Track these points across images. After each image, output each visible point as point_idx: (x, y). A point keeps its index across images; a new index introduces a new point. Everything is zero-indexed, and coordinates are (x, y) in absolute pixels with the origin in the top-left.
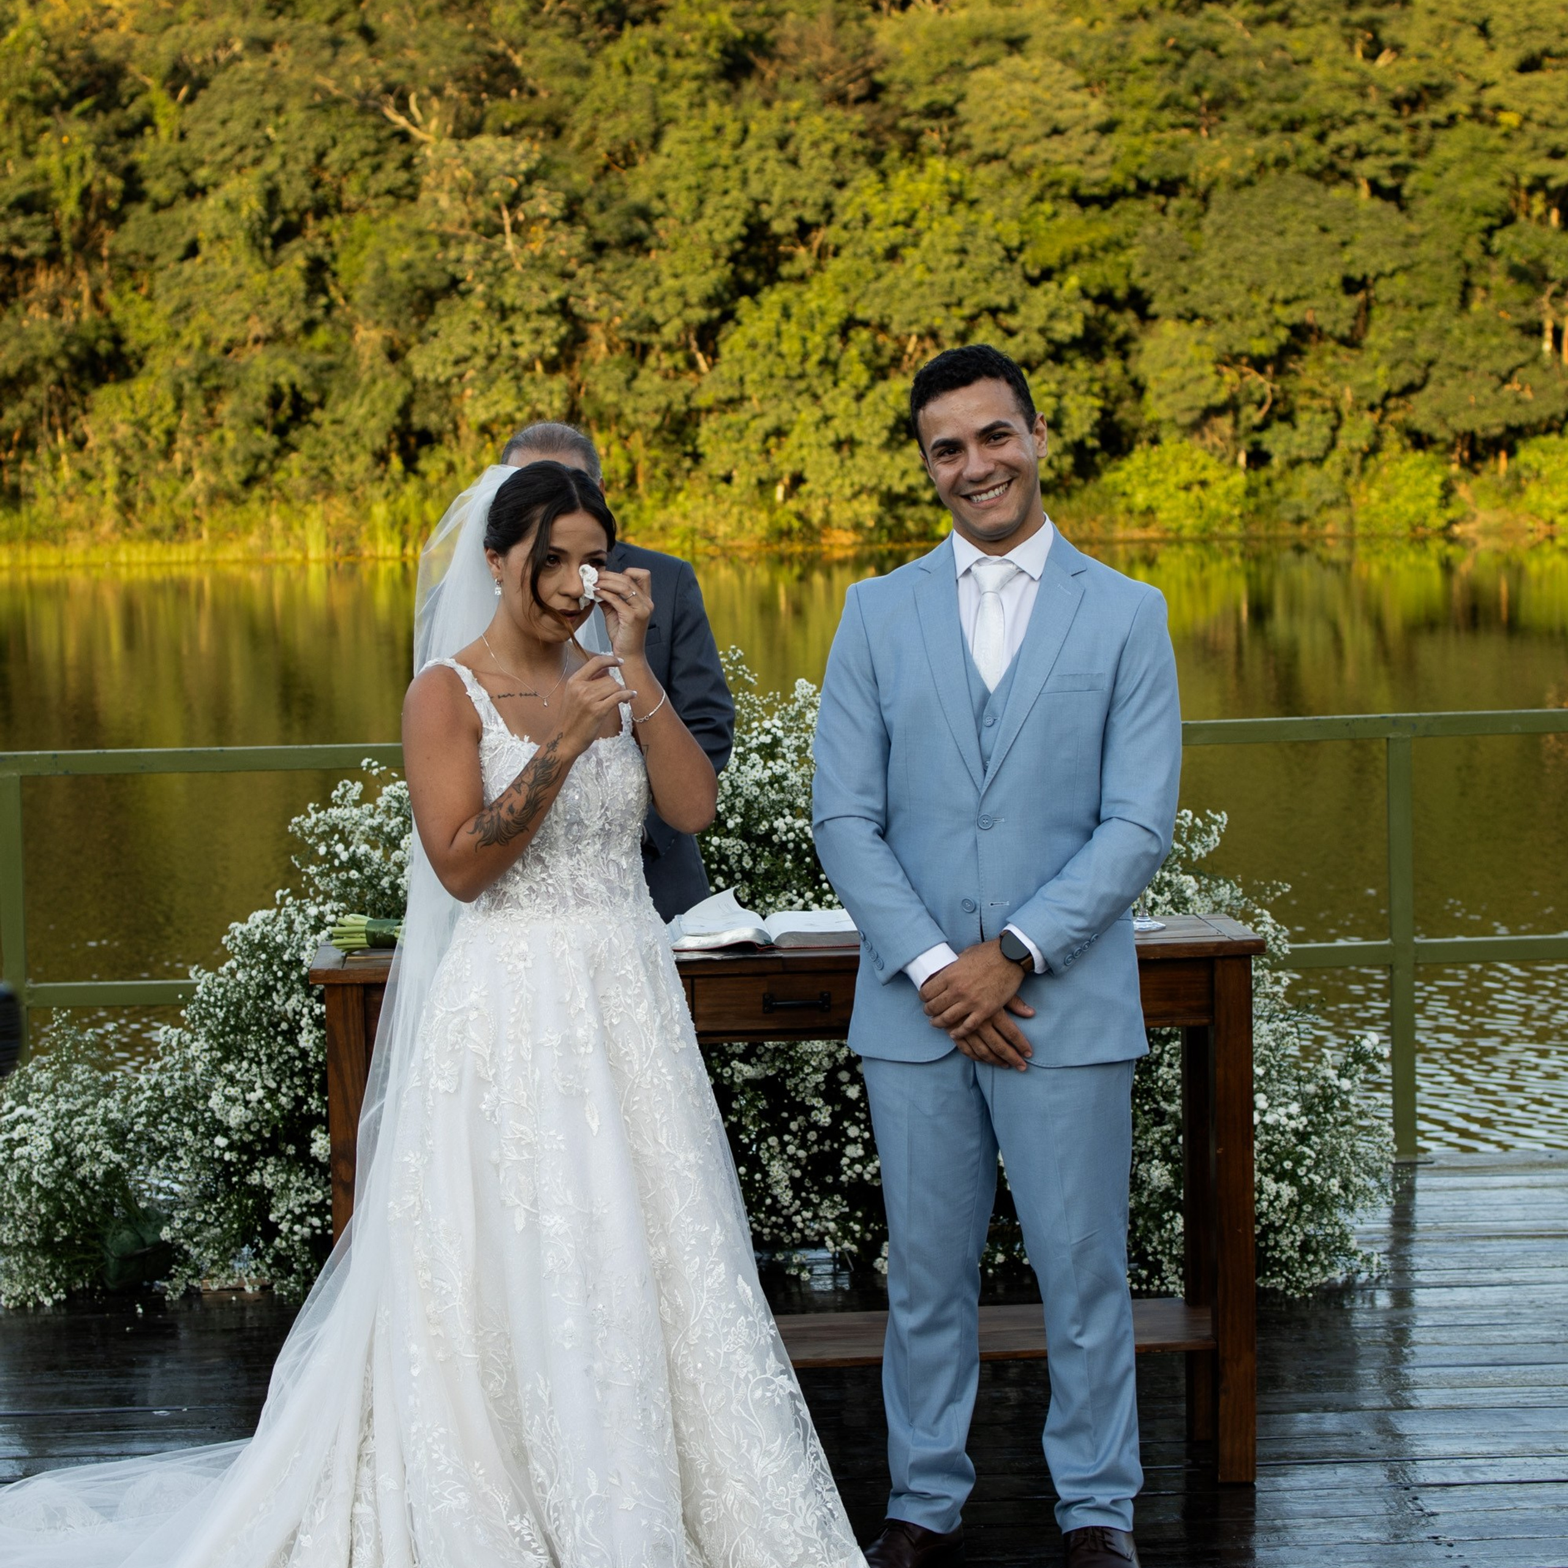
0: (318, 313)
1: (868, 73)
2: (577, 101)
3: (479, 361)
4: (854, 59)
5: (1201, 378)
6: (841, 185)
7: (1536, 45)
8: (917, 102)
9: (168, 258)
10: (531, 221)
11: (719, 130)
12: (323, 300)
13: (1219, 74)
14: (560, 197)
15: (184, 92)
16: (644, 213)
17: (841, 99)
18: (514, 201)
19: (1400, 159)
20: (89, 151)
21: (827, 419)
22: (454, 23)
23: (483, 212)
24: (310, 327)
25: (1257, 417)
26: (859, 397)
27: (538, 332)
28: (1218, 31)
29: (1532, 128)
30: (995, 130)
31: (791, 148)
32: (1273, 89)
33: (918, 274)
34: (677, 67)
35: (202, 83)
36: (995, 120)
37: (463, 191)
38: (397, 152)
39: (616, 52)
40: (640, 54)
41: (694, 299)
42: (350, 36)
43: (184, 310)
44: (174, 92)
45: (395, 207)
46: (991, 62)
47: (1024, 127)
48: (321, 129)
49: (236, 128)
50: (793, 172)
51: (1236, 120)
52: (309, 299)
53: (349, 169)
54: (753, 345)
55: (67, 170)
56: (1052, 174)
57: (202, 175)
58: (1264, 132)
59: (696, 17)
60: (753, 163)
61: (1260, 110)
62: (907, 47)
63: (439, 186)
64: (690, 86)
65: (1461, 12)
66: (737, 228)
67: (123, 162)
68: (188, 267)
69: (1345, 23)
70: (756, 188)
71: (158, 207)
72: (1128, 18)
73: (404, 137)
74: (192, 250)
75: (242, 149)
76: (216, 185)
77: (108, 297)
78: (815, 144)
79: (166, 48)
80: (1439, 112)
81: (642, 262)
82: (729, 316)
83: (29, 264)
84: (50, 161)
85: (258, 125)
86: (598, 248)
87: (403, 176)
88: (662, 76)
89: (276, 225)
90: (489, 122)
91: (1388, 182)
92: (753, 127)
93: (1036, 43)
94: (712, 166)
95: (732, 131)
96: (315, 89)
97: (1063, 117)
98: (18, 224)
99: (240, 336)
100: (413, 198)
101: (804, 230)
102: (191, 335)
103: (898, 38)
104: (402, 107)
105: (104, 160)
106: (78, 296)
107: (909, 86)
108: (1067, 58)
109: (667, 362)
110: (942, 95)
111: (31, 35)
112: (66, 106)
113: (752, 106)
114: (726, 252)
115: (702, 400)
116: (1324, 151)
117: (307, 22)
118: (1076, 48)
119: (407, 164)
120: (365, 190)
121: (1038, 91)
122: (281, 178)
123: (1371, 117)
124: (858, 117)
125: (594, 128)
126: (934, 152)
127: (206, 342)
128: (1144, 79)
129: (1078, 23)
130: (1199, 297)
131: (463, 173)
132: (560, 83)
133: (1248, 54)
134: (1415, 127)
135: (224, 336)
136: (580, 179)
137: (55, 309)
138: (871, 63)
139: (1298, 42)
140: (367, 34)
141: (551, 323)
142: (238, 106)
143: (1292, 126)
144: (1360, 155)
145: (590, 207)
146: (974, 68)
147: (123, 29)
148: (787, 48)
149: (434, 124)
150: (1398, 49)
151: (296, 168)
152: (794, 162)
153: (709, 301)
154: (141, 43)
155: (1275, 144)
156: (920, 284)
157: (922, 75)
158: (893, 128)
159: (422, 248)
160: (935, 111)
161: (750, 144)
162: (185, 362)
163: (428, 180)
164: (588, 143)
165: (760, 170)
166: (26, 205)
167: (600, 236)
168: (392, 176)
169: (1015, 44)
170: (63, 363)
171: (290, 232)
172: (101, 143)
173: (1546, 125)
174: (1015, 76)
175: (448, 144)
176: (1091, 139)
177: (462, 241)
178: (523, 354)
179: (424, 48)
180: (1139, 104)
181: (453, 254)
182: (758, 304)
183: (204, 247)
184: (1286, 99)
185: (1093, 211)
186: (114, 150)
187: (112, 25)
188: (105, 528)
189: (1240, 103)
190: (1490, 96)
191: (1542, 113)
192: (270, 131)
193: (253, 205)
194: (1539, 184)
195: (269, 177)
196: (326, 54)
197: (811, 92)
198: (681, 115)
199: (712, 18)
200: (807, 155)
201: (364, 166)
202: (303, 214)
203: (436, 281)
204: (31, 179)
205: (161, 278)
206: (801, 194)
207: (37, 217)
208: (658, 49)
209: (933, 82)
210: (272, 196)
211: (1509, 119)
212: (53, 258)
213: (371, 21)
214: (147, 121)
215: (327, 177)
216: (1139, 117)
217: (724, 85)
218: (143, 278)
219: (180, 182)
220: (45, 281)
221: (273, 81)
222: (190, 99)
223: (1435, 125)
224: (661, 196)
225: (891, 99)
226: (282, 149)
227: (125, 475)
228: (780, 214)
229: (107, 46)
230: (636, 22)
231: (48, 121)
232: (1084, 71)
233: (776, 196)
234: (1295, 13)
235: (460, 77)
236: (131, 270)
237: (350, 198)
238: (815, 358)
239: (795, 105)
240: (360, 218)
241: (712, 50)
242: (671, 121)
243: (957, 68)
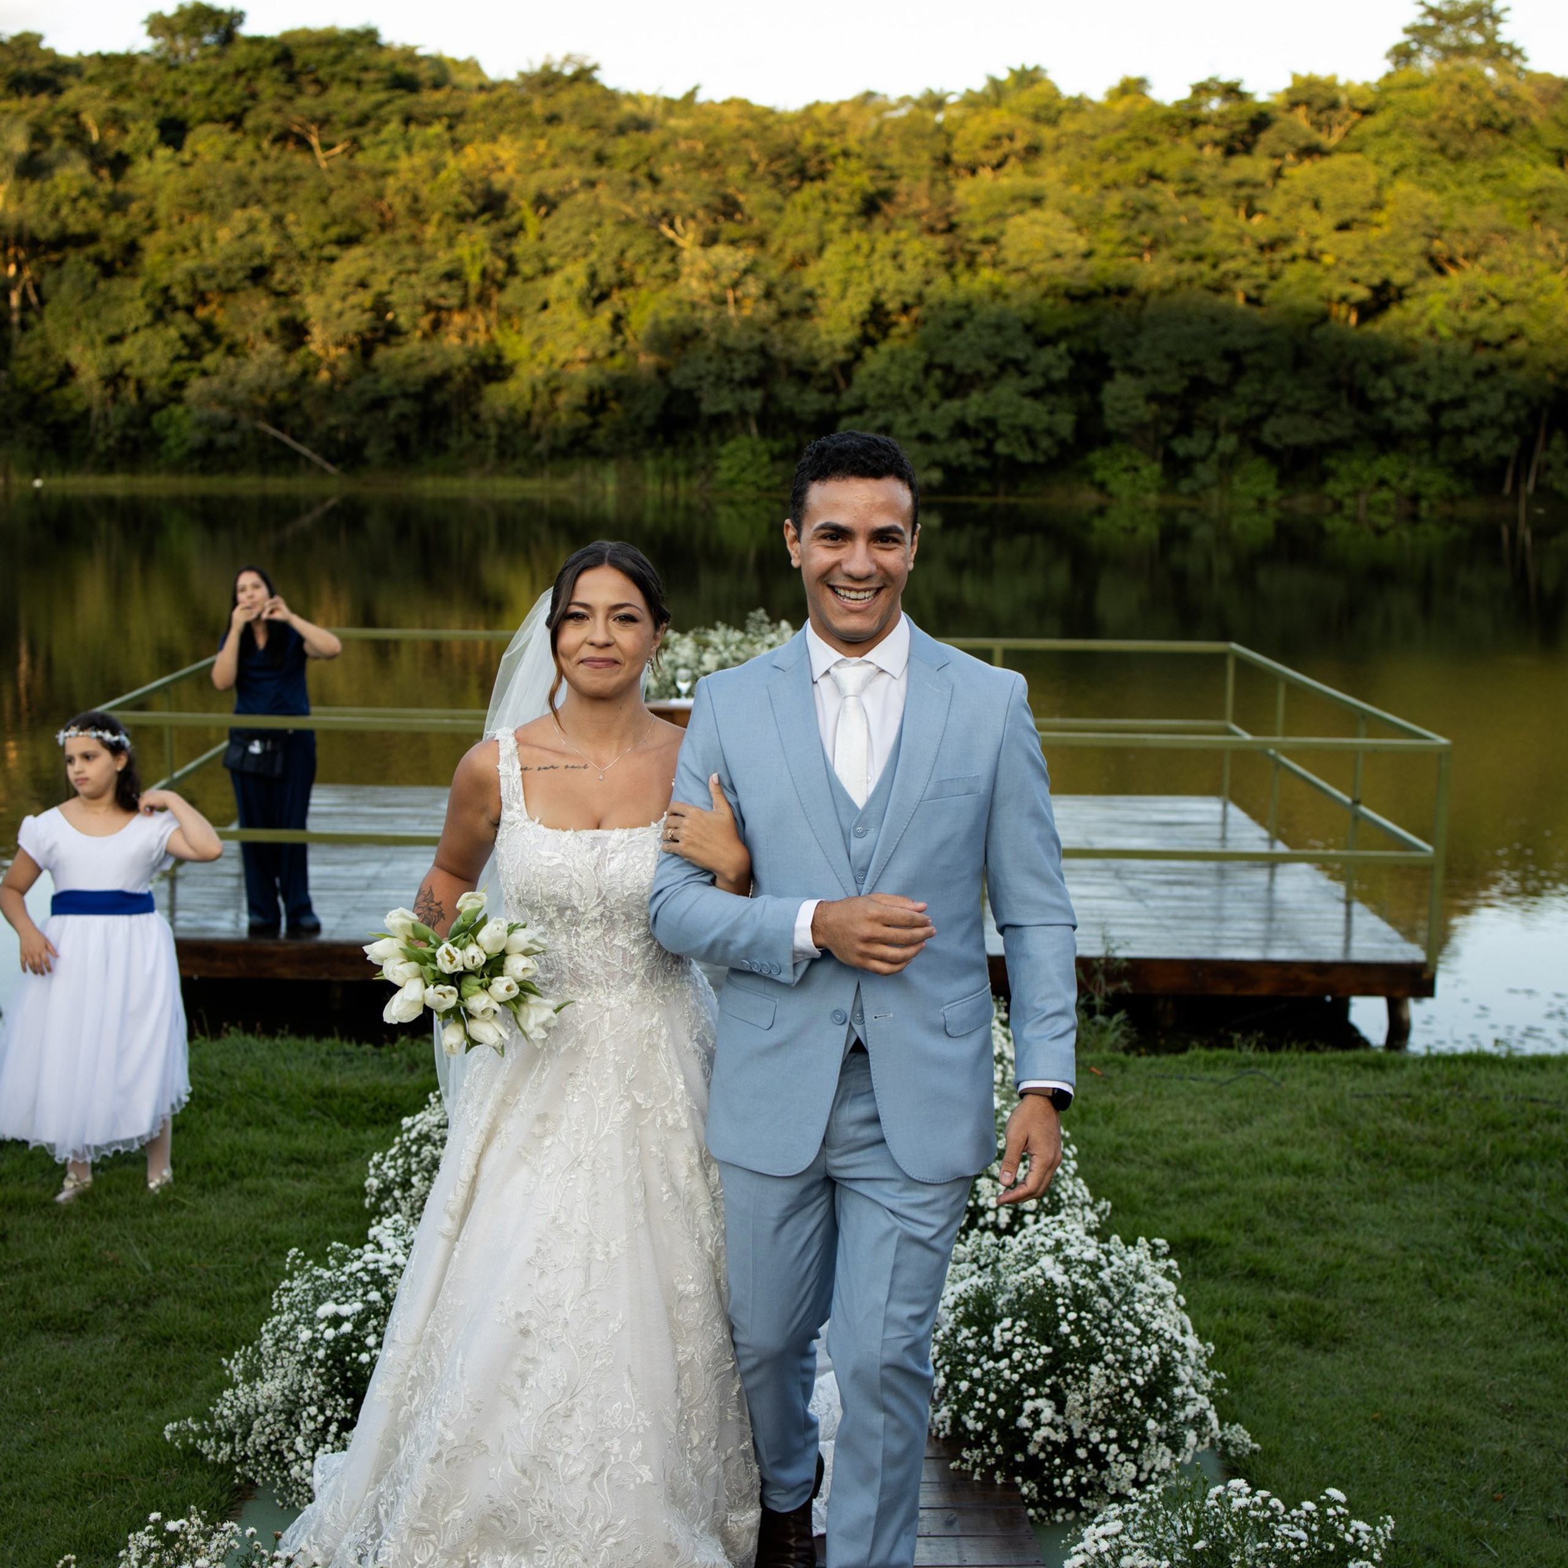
0: (617, 346)
1: (948, 216)
2: (776, 225)
3: (711, 379)
4: (941, 207)
5: (1136, 407)
6: (928, 282)
7: (1347, 215)
8: (976, 234)
9: (530, 310)
10: (746, 296)
11: (858, 248)
12: (620, 339)
13: (1157, 225)
14: (762, 285)
15: (543, 210)
16: (810, 295)
17: (931, 230)
18: (735, 285)
19: (1263, 280)
20: (486, 245)
21: (913, 422)
22: (705, 176)
23: (715, 288)
24: (612, 354)
25: (1168, 430)
26: (934, 407)
27: (746, 363)
28: (1158, 198)
29: (1342, 267)
30: (1021, 253)
31: (900, 259)
32: (1188, 235)
33: (972, 338)
34: (835, 207)
35: (553, 206)
36: (1022, 247)
37: (706, 278)
38: (668, 252)
39: (800, 198)
40: (814, 200)
41: (839, 346)
42: (643, 181)
43: (539, 341)
44: (537, 211)
45: (665, 285)
46: (1021, 212)
47: (1038, 252)
48: (623, 238)
49: (574, 235)
50: (899, 276)
51: (1165, 253)
52: (613, 338)
53: (639, 261)
54: (872, 376)
55: (473, 257)
56: (1054, 281)
57: (552, 261)
58: (1181, 260)
59: (846, 179)
60: (877, 268)
61: (1180, 248)
62: (972, 200)
63: (691, 275)
64: (841, 221)
65: (1302, 192)
66: (865, 306)
67: (506, 252)
68: (544, 316)
69: (1235, 197)
70: (878, 282)
71: (527, 279)
72: (1106, 187)
73: (672, 243)
74: (545, 306)
75: (576, 247)
76: (560, 267)
77: (495, 331)
78: (915, 258)
79: (533, 184)
80: (1285, 253)
81: (809, 324)
82: (858, 357)
83: (449, 310)
84: (463, 250)
85: (587, 233)
86: (784, 315)
87: (669, 268)
88: (826, 213)
89: (595, 293)
90: (723, 237)
91: (1253, 294)
92: (879, 247)
93: (1050, 202)
94: (851, 269)
95: (866, 248)
96: (621, 212)
97: (1062, 248)
98: (444, 287)
99: (570, 356)
100: (676, 279)
101: (905, 309)
102: (543, 356)
103: (969, 194)
104: (672, 226)
105: (496, 251)
106: (477, 331)
107: (972, 225)
108: (1067, 212)
109: (822, 383)
110: (991, 231)
111: (455, 175)
112: (474, 217)
113: (878, 233)
114: (859, 320)
115: (842, 407)
116: (1216, 274)
117: (617, 170)
118: (1073, 204)
119: (673, 260)
120: (647, 273)
121: (1049, 232)
122: (599, 266)
123: (1245, 255)
124: (941, 242)
125: (784, 243)
126: (985, 265)
127: (552, 360)
128: (1111, 226)
129: (1075, 189)
130: (1139, 358)
131: (704, 266)
132: (768, 215)
133: (1176, 214)
134: (1271, 262)
135: (562, 357)
136: (774, 274)
137: (463, 336)
138: (951, 209)
139: (1205, 207)
140: (654, 180)
141: (755, 358)
142: (576, 221)
143: (1199, 258)
144: (1238, 276)
145: (779, 291)
146: (1012, 215)
147: (510, 170)
148: (901, 199)
149: (690, 236)
150: (1264, 212)
151: (608, 260)
152: (901, 268)
153: (848, 348)
154: (519, 180)
155: (1187, 269)
156: (971, 345)
157: (979, 218)
158: (962, 250)
159: (681, 310)
160: (986, 241)
161: (876, 256)
162: (540, 372)
163: (686, 270)
164: (781, 250)
165: (881, 272)
166: (451, 276)
167: (785, 307)
168: (664, 266)
169: (1037, 201)
170: (467, 370)
171: (603, 297)
172: (495, 240)
173: (1350, 264)
174: (1034, 222)
175: (698, 251)
176: (1077, 262)
177: (704, 308)
178: (738, 376)
179: (686, 191)
180: (1107, 241)
181: (698, 314)
182: (876, 351)
183: (553, 306)
184: (1195, 241)
185: (1078, 305)
186: (502, 245)
187: (502, 169)
188: (488, 467)
189: (1169, 243)
190: (1319, 245)
191: (1348, 256)
192: (593, 237)
193: (581, 281)
194: (1344, 299)
195: (592, 265)
196: (627, 192)
197: (913, 226)
198: (837, 236)
199: (857, 180)
200: (909, 265)
201: (648, 261)
202: (611, 287)
203: (688, 330)
204: (451, 262)
205: (526, 323)
206: (904, 287)
207: (455, 283)
208: (824, 197)
209: (986, 222)
210: (593, 276)
211: (1328, 259)
212: (463, 307)
213: (657, 173)
214: (521, 227)
215: (626, 265)
216: (1106, 250)
217: (862, 220)
218: (515, 320)
219: (539, 265)
220: (458, 319)
221: (596, 208)
222: (547, 214)
223: (1284, 261)
224: (822, 285)
225: (960, 231)
226: (599, 248)
227: (501, 438)
228: (892, 298)
229: (499, 181)
230: (812, 179)
231: (462, 226)
232: (1076, 219)
233: (891, 287)
234: (1206, 191)
235: (707, 206)
236: (508, 317)
237: (639, 278)
238: (908, 385)
239: (903, 235)
240: (644, 292)
241: (857, 199)
242: (831, 241)
243: (1001, 216)
